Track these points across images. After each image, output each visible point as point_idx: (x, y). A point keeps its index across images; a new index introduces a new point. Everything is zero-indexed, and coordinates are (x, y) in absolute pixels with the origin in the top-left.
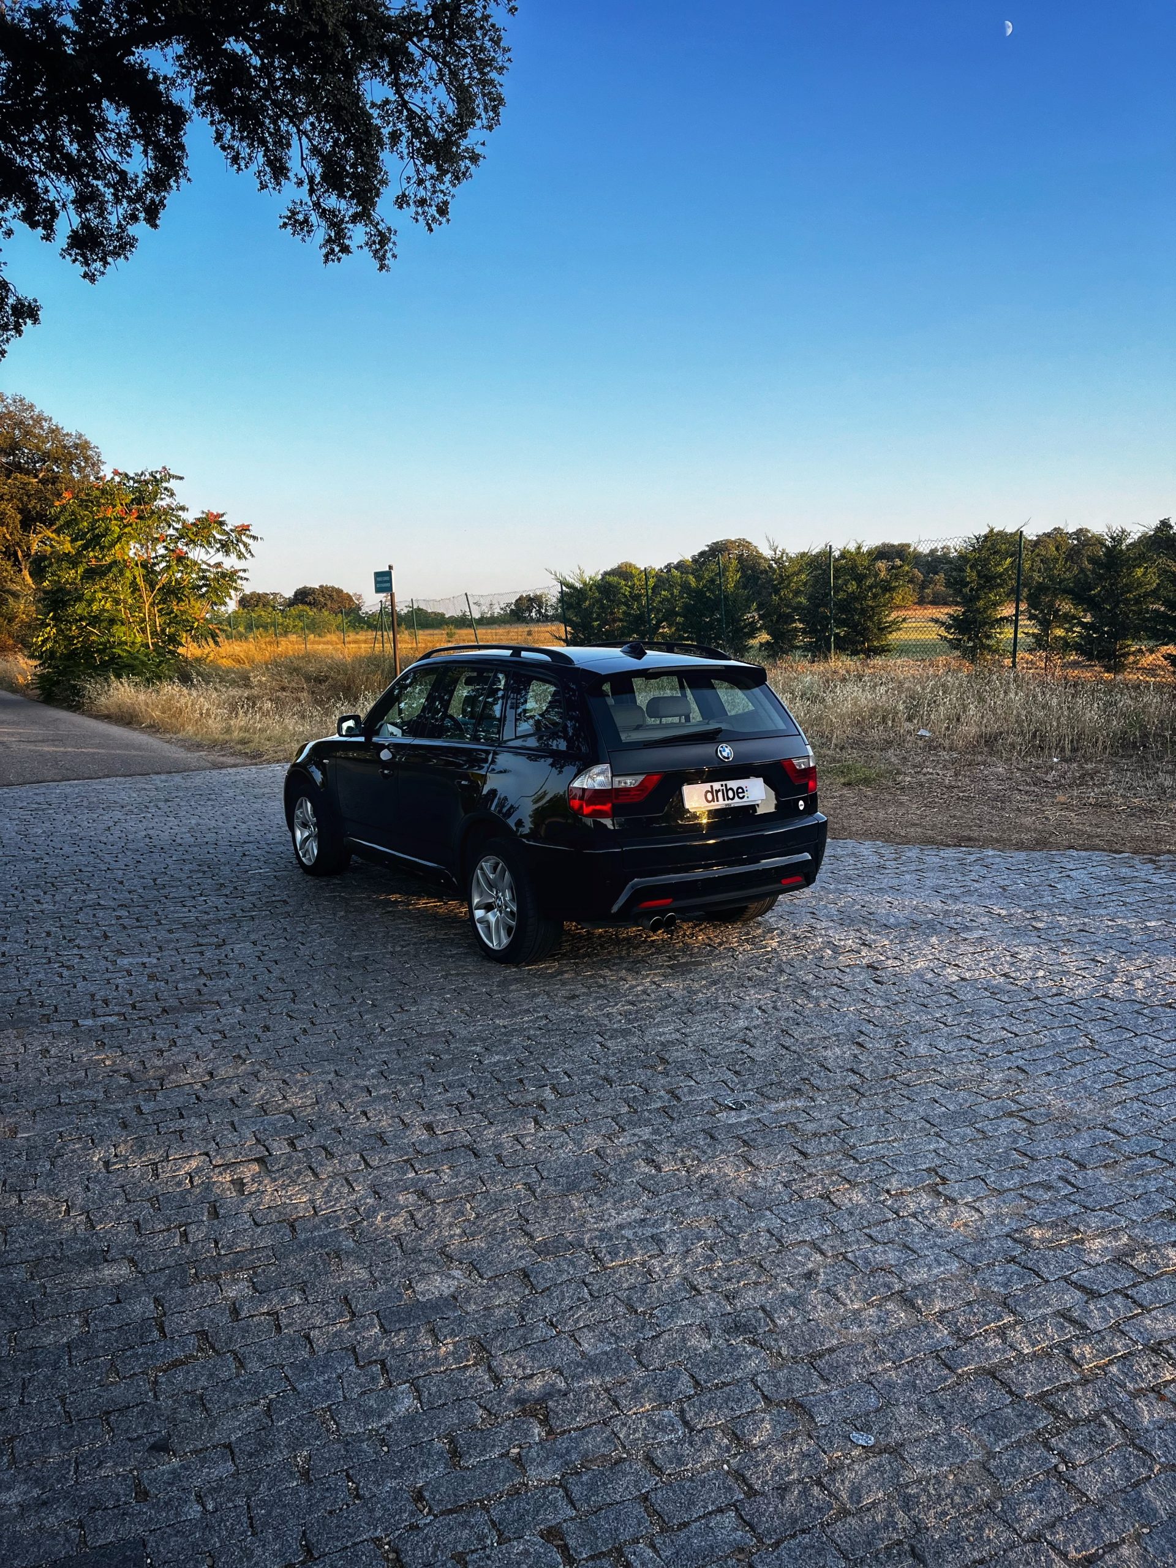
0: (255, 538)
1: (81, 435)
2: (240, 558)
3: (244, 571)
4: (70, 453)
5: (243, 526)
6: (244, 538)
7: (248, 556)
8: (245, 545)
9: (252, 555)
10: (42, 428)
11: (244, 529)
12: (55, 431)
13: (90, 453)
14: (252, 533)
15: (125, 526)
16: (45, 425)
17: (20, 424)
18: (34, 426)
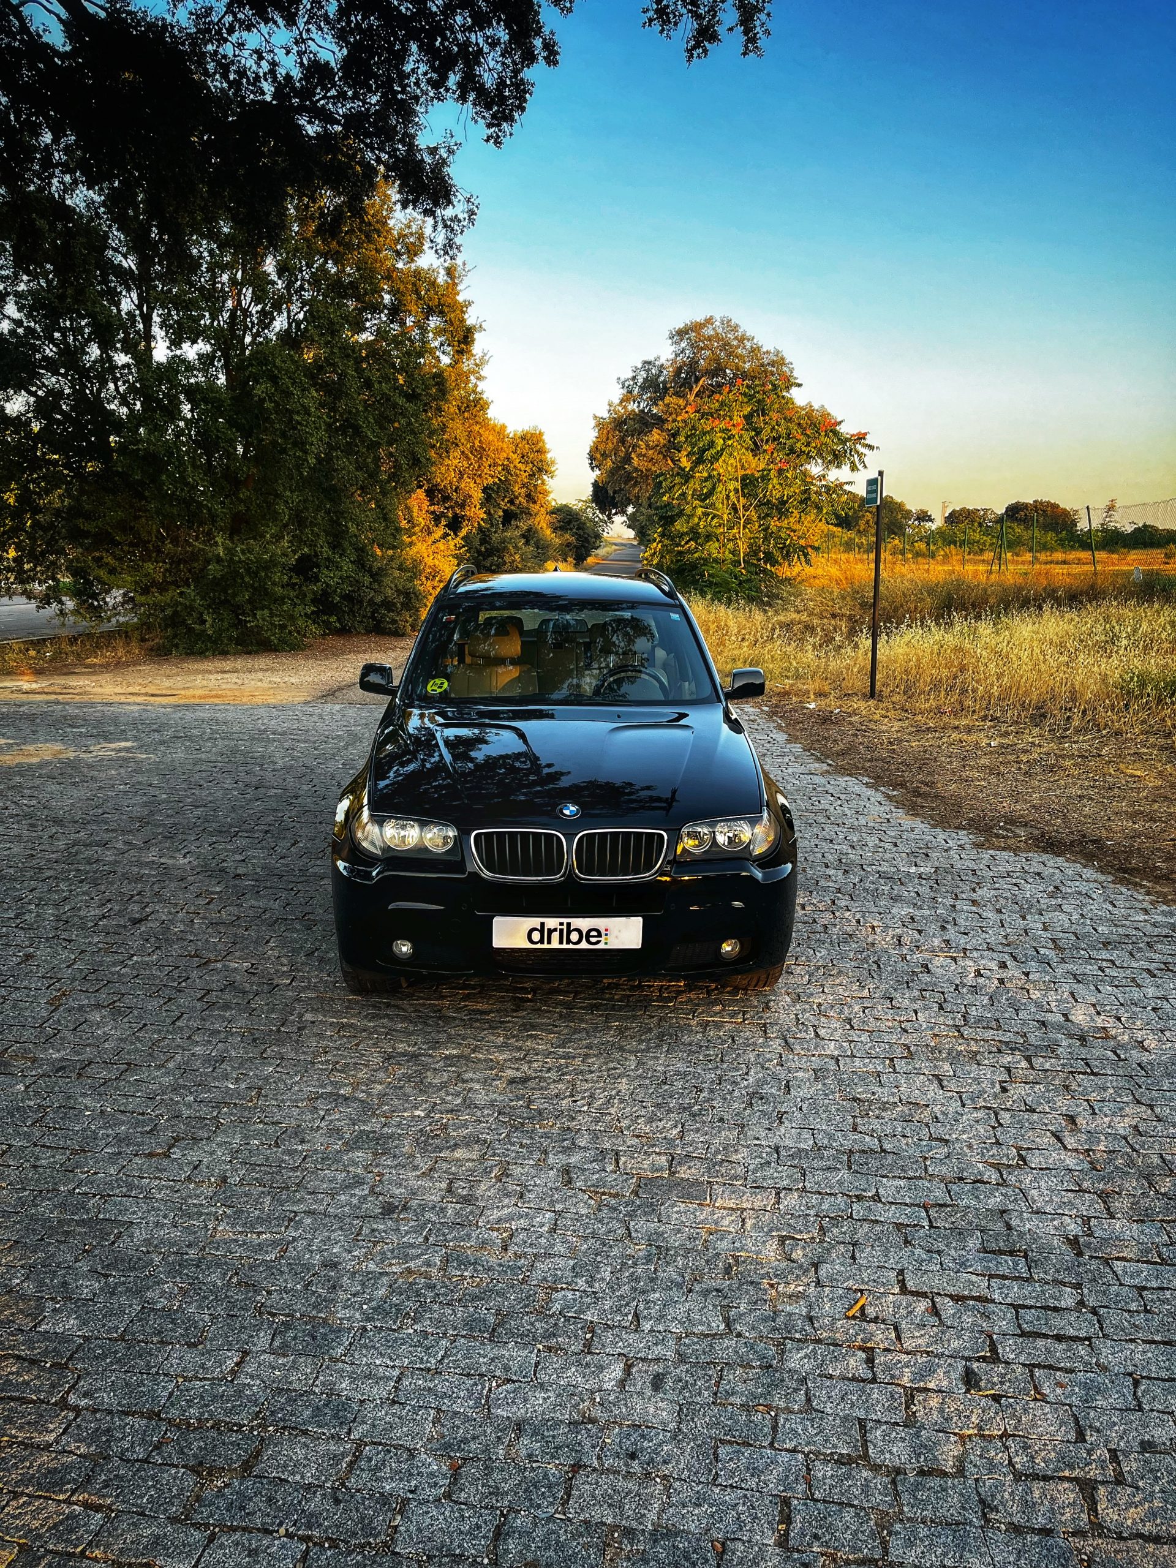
0: (871, 447)
1: (778, 352)
2: (853, 470)
3: (850, 483)
4: (765, 371)
5: (859, 433)
6: (859, 447)
7: (860, 467)
8: (860, 455)
9: (865, 467)
10: (744, 348)
11: (861, 437)
12: (755, 351)
13: (785, 369)
14: (867, 442)
15: (729, 438)
16: (748, 345)
17: (726, 345)
18: (738, 347)
